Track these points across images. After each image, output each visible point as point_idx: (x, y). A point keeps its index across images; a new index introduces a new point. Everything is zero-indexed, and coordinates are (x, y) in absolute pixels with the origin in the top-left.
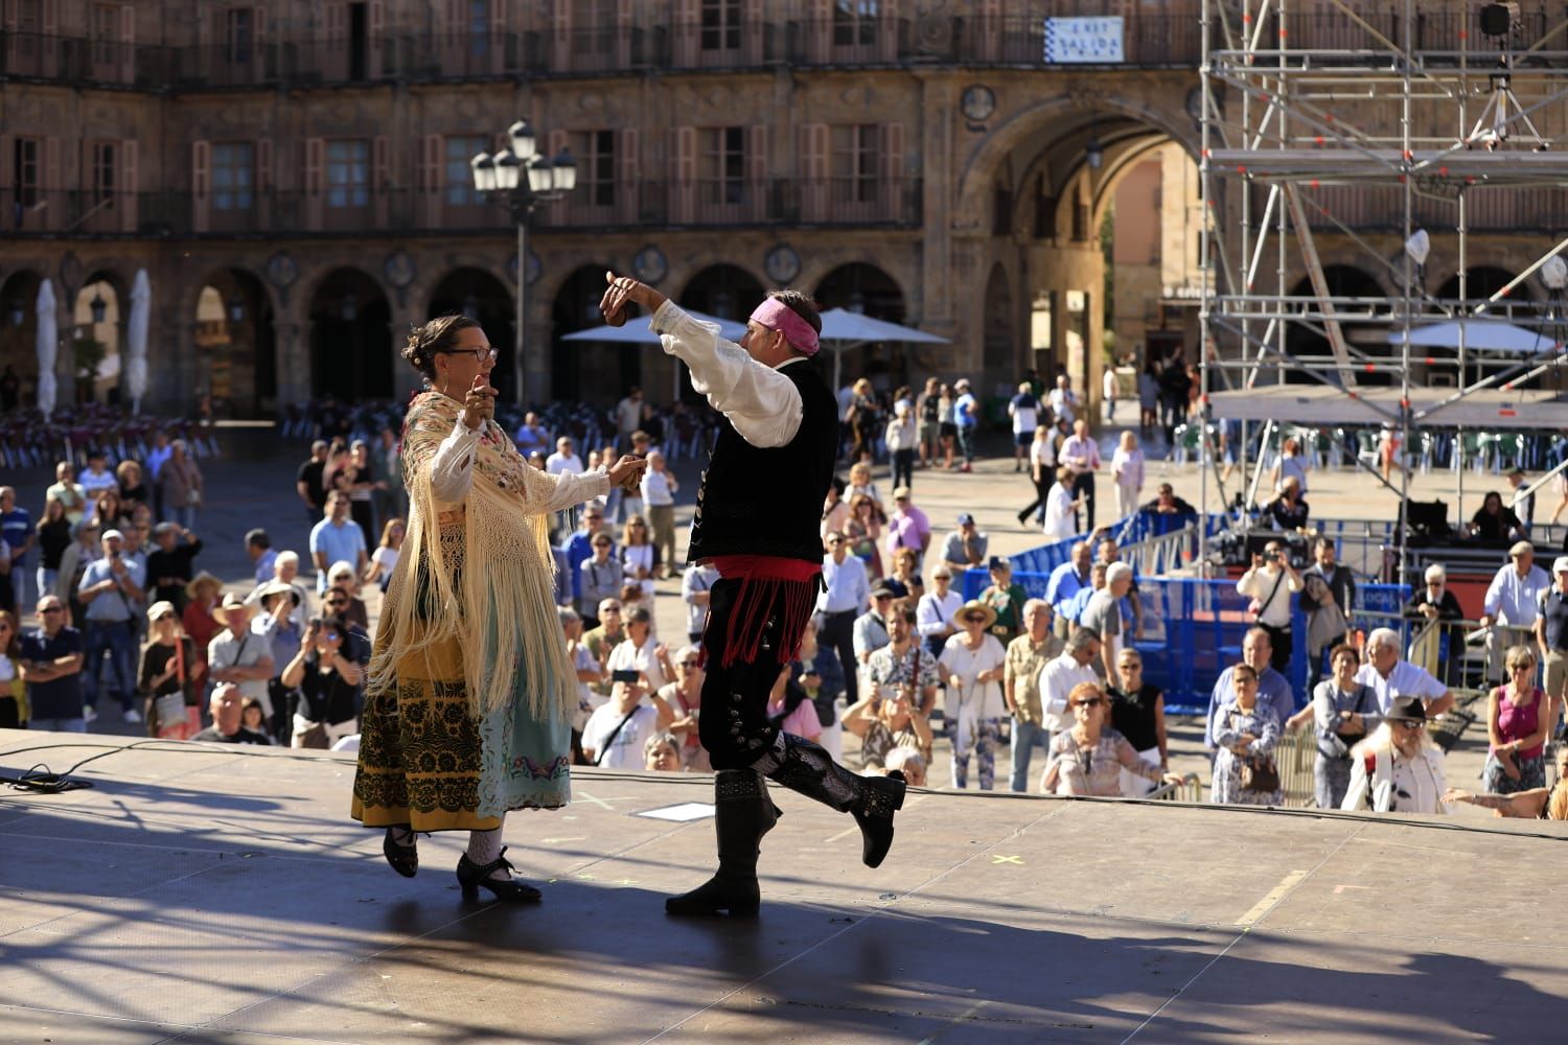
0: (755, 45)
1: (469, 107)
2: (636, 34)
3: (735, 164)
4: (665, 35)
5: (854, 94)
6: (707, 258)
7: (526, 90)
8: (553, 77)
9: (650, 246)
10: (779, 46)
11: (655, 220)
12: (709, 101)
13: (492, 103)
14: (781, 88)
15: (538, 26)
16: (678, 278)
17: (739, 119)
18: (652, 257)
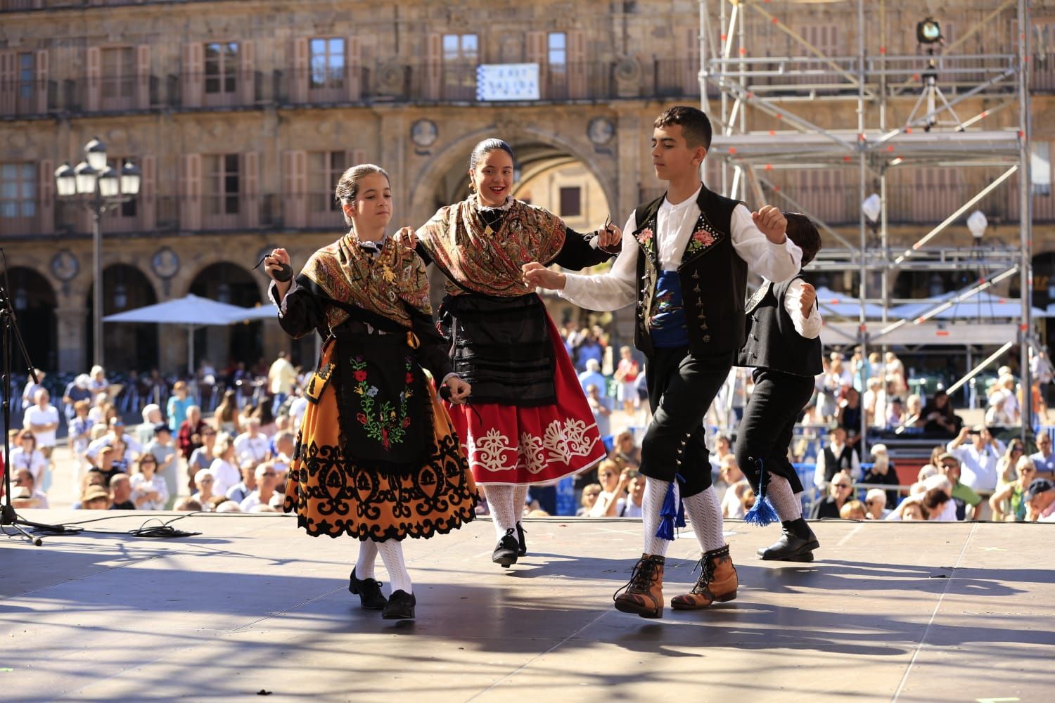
0: (247, 90)
1: (20, 140)
2: (153, 81)
3: (232, 184)
4: (175, 81)
5: (326, 127)
6: (210, 258)
7: (65, 126)
8: (87, 115)
9: (165, 249)
10: (267, 89)
11: (170, 228)
12: (211, 133)
13: (38, 136)
14: (269, 121)
15: (74, 74)
16: (187, 273)
17: (236, 147)
18: (167, 256)
